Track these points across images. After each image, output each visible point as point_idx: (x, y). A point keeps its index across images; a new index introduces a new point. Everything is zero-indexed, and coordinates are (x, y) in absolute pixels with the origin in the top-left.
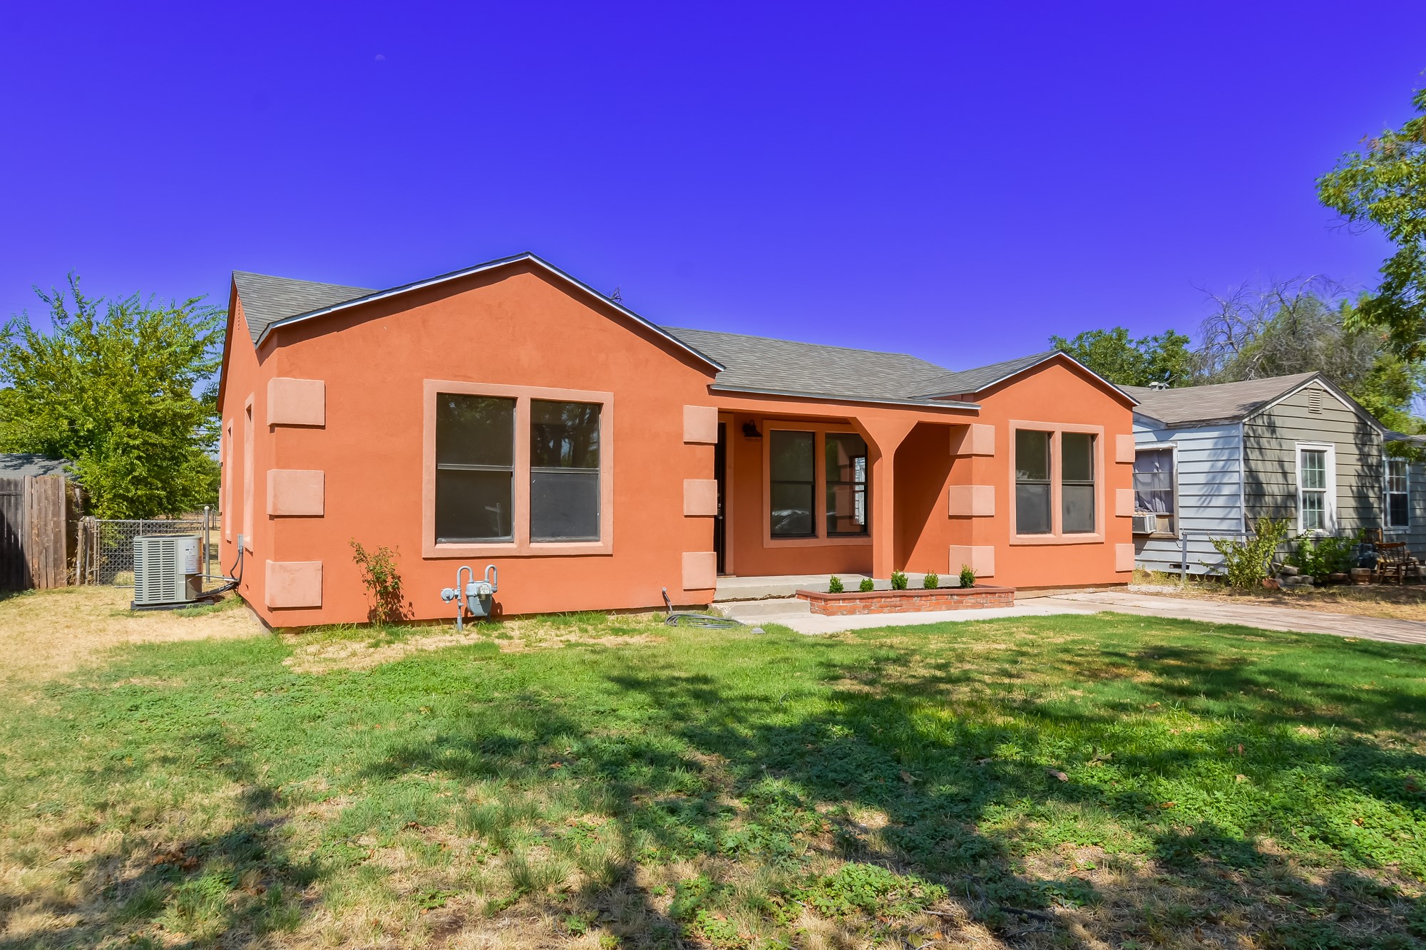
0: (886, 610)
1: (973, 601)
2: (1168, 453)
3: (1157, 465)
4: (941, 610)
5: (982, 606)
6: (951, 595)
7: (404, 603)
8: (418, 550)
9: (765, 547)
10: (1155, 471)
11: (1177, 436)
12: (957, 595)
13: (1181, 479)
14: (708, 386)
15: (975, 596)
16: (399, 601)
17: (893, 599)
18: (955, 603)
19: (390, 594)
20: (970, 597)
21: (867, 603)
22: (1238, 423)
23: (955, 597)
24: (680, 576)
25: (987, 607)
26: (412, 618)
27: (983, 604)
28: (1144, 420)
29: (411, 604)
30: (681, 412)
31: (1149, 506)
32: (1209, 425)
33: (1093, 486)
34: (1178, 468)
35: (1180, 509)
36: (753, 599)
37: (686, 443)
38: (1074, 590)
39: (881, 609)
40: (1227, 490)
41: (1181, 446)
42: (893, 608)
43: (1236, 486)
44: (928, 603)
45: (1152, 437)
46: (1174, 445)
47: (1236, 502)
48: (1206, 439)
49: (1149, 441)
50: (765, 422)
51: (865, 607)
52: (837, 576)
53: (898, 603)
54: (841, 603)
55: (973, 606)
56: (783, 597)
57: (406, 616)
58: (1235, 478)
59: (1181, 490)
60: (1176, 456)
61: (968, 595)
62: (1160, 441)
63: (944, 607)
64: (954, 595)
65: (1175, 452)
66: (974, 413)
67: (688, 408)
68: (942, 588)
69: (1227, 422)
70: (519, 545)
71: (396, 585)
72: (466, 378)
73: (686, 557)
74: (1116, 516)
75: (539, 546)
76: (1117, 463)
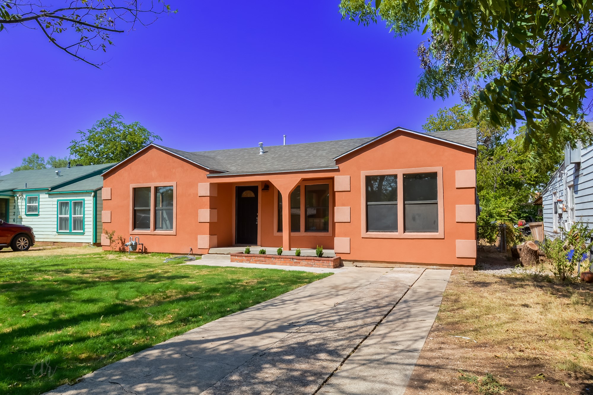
5: (312, 266)
6: (293, 259)
9: (274, 235)
12: (296, 259)
14: (207, 175)
15: (307, 261)
17: (261, 258)
18: (295, 263)
19: (124, 244)
20: (304, 261)
21: (251, 259)
24: (197, 243)
25: (314, 267)
30: (197, 186)
33: (437, 203)
37: (199, 196)
39: (256, 262)
42: (261, 262)
44: (280, 261)
51: (247, 260)
53: (264, 260)
55: (306, 266)
61: (303, 260)
63: (288, 264)
67: (199, 184)
70: (151, 231)
71: (124, 241)
72: (139, 183)
73: (199, 236)
74: (457, 222)
75: (158, 232)
76: (457, 188)
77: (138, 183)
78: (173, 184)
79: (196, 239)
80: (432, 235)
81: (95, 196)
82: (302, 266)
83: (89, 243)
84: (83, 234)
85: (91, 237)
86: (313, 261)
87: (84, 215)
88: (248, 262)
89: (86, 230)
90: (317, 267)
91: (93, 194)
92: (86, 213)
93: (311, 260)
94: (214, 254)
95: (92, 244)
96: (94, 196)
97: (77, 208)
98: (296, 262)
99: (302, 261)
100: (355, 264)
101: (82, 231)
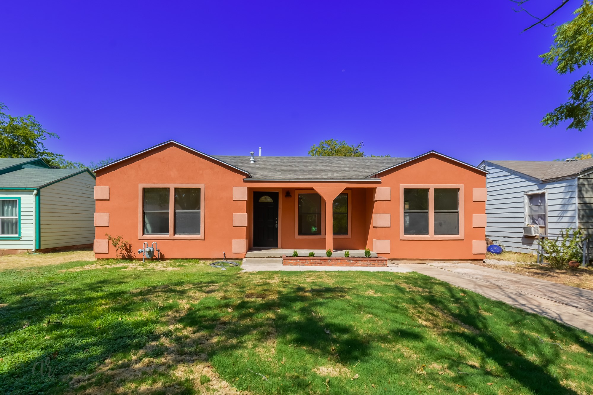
0: (313, 264)
1: (362, 263)
2: (543, 195)
3: (540, 201)
4: (343, 266)
5: (368, 266)
7: (133, 253)
8: (137, 237)
9: (295, 238)
10: (539, 204)
11: (548, 186)
12: (353, 260)
13: (549, 208)
14: (243, 179)
15: (363, 261)
16: (131, 252)
17: (317, 260)
18: (351, 263)
19: (129, 250)
21: (304, 261)
22: (575, 178)
23: (351, 261)
24: (232, 248)
25: (370, 266)
26: (135, 258)
27: (368, 265)
28: (533, 179)
29: (135, 254)
30: (232, 189)
31: (537, 222)
32: (561, 180)
33: (458, 213)
34: (548, 203)
35: (549, 224)
36: (263, 258)
37: (234, 200)
38: (444, 261)
40: (569, 214)
41: (549, 191)
43: (573, 211)
44: (336, 263)
45: (536, 187)
46: (546, 191)
47: (573, 219)
48: (560, 187)
49: (535, 189)
50: (296, 191)
51: (302, 263)
52: (296, 250)
53: (320, 262)
54: (290, 261)
55: (362, 265)
56: (277, 257)
57: (133, 257)
58: (573, 207)
59: (549, 214)
60: (547, 197)
61: (359, 260)
62: (540, 189)
63: (345, 265)
64: (351, 260)
65: (546, 195)
66: (380, 182)
67: (234, 188)
68: (352, 257)
69: (569, 178)
70: (170, 236)
71: (130, 247)
72: (152, 182)
73: (234, 241)
74: (473, 227)
75: (177, 236)
76: (474, 202)
77: (149, 182)
78: (201, 186)
79: (231, 244)
80: (456, 237)
81: (38, 195)
82: (358, 266)
83: (27, 249)
84: (19, 238)
85: (33, 243)
86: (368, 261)
87: (20, 216)
88: (303, 265)
89: (23, 234)
90: (372, 266)
91: (35, 192)
92: (22, 214)
93: (367, 260)
94: (252, 258)
95: (34, 250)
96: (36, 195)
97: (6, 208)
98: (353, 263)
99: (358, 262)
100: (393, 262)
101: (17, 236)
